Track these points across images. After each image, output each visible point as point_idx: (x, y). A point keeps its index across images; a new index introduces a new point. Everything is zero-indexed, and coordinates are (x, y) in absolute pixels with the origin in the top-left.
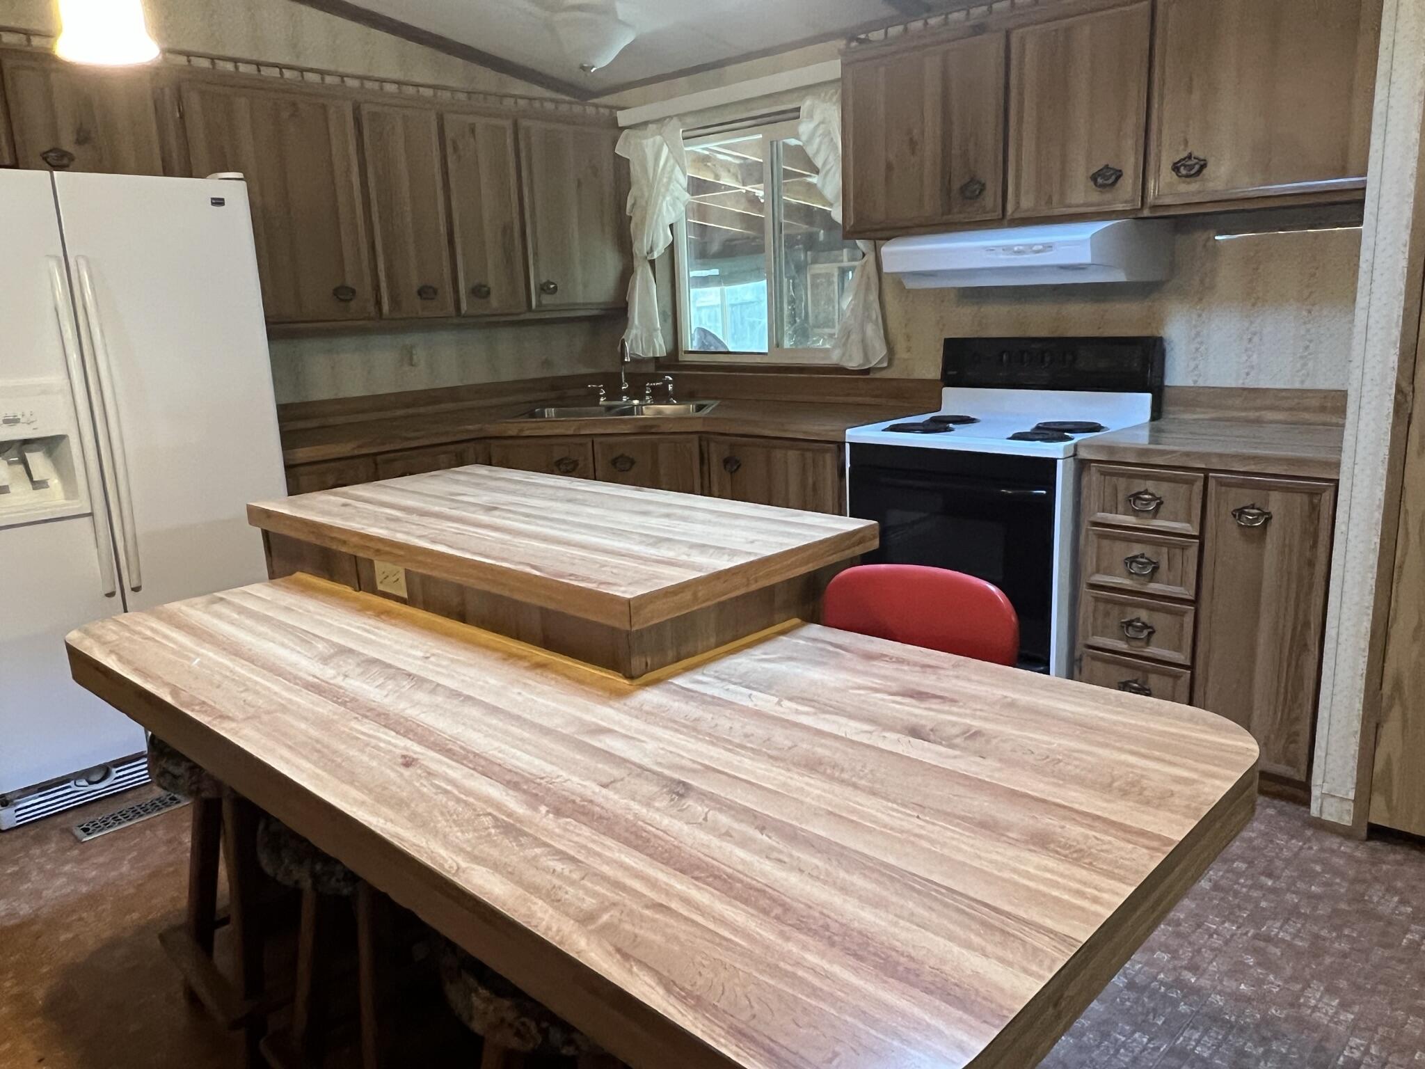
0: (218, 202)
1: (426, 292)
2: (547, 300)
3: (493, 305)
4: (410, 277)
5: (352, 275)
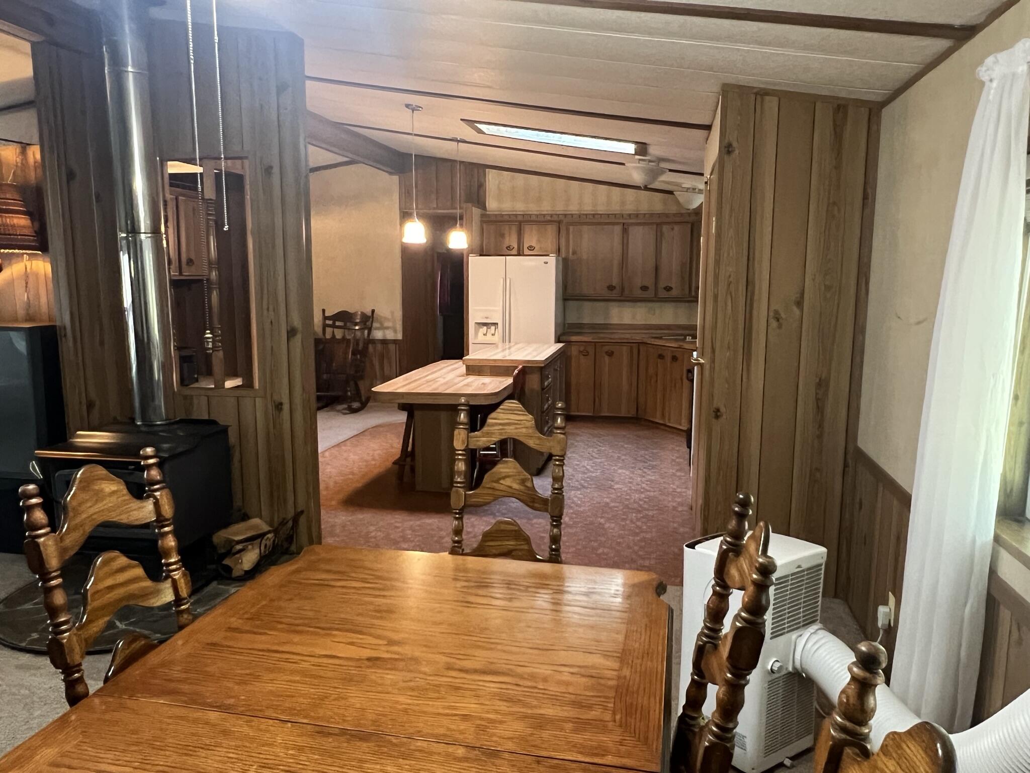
0: (546, 263)
1: (644, 288)
3: (674, 293)
4: (638, 282)
5: (615, 282)
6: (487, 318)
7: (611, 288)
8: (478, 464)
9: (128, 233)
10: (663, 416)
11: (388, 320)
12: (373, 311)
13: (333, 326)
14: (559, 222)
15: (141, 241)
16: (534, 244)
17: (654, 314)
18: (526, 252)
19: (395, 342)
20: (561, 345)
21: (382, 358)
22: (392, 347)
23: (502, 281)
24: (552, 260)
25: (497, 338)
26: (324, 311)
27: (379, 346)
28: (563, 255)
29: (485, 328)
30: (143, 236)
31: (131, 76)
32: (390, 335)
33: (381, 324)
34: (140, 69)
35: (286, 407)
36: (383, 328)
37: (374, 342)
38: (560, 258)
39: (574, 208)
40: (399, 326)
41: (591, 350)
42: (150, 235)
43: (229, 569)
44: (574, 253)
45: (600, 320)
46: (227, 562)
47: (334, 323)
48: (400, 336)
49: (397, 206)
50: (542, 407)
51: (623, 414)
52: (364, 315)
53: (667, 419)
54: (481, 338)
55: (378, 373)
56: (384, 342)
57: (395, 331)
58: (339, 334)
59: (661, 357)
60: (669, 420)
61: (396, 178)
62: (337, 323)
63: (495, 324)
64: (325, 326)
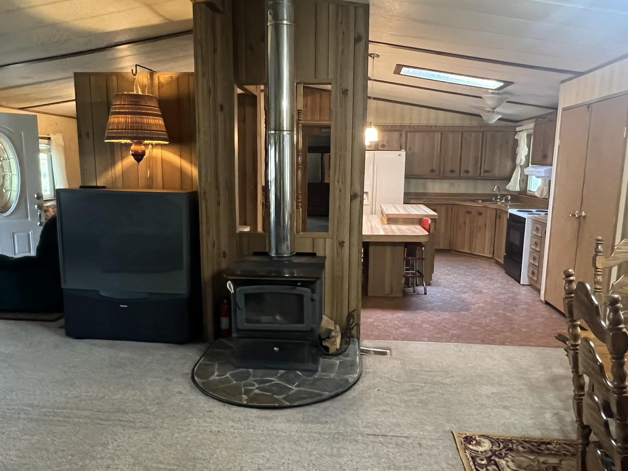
0: (400, 155)
1: (452, 171)
2: (486, 174)
3: (470, 175)
4: (449, 168)
5: (435, 167)
7: (432, 171)
9: (275, 130)
10: (470, 248)
14: (401, 130)
15: (283, 135)
16: (385, 144)
17: (454, 187)
18: (380, 148)
23: (372, 166)
24: (403, 153)
30: (285, 133)
31: (285, 26)
34: (290, 22)
35: (347, 244)
42: (288, 132)
43: (327, 349)
44: (410, 149)
45: (421, 190)
46: (325, 344)
53: (473, 250)
59: (468, 212)
60: (475, 250)
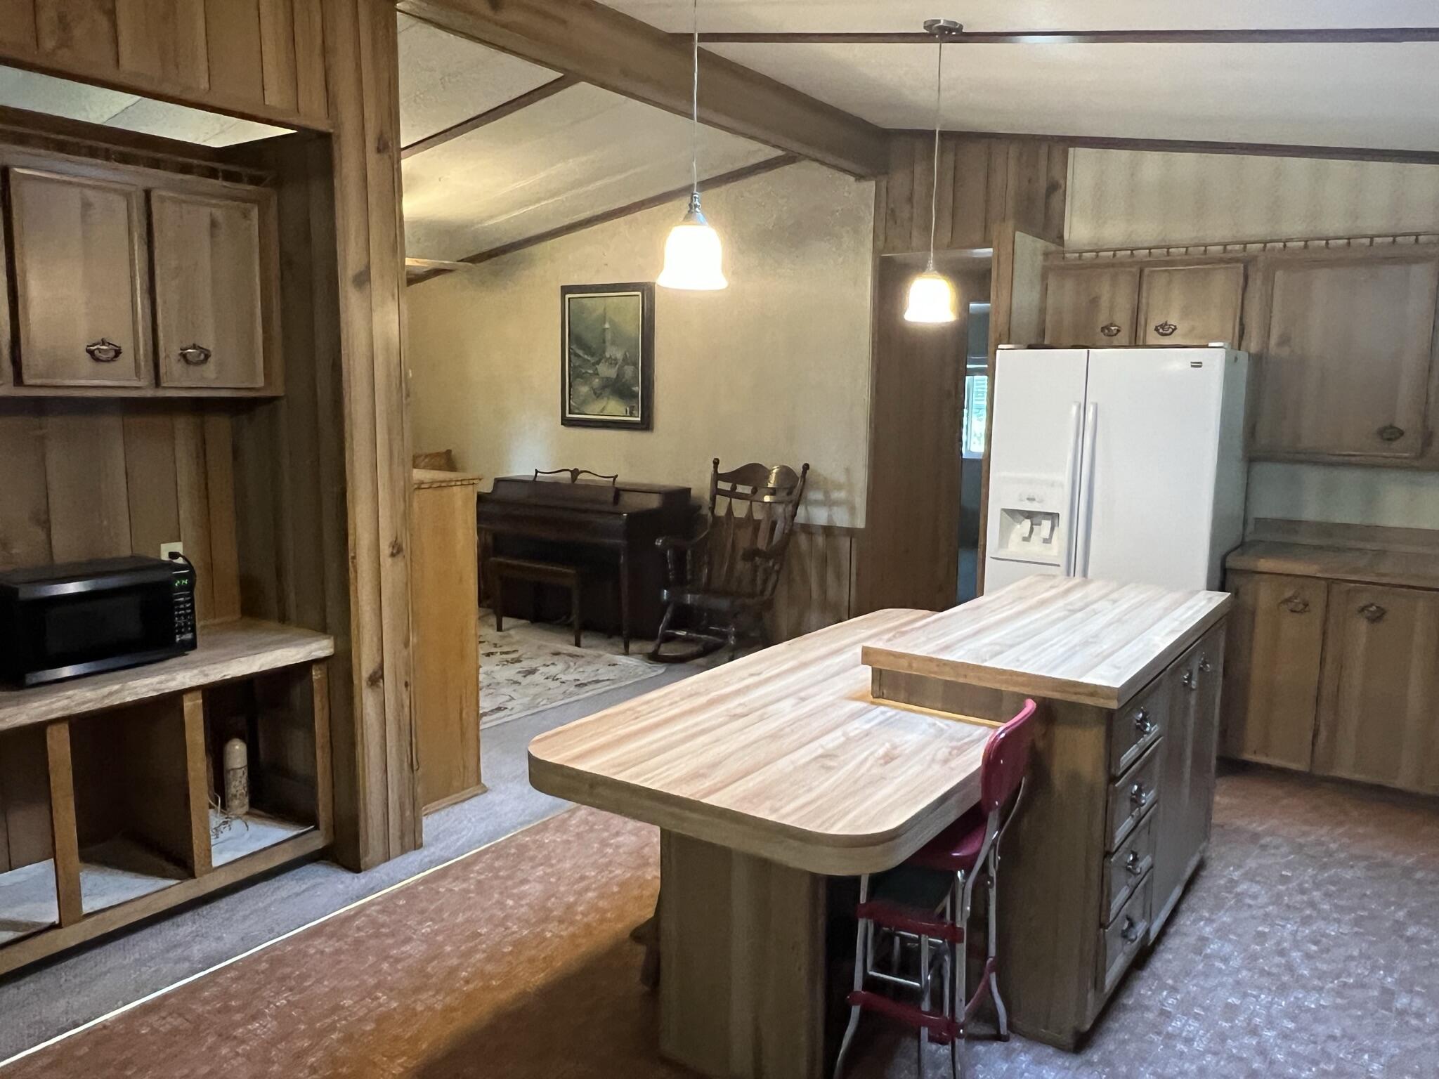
0: (1197, 365)
5: (1404, 418)
6: (1031, 499)
7: (1390, 434)
8: (856, 1011)
11: (839, 487)
12: (806, 467)
13: (732, 494)
14: (1248, 263)
16: (1173, 321)
18: (1153, 338)
19: (850, 532)
20: (1220, 598)
21: (824, 561)
22: (845, 543)
23: (1074, 409)
24: (1215, 358)
25: (1056, 550)
26: (716, 463)
27: (820, 540)
28: (1253, 345)
29: (1027, 523)
32: (842, 519)
33: (826, 493)
36: (829, 503)
37: (807, 528)
38: (1243, 356)
39: (1293, 227)
40: (860, 502)
41: (1316, 598)
44: (1285, 341)
45: (1347, 514)
47: (734, 488)
48: (860, 523)
49: (869, 244)
50: (1108, 833)
51: (1404, 781)
52: (786, 473)
54: (1015, 547)
55: (815, 595)
56: (829, 531)
57: (852, 510)
58: (740, 509)
61: (870, 186)
62: (741, 489)
63: (1054, 517)
64: (716, 492)
